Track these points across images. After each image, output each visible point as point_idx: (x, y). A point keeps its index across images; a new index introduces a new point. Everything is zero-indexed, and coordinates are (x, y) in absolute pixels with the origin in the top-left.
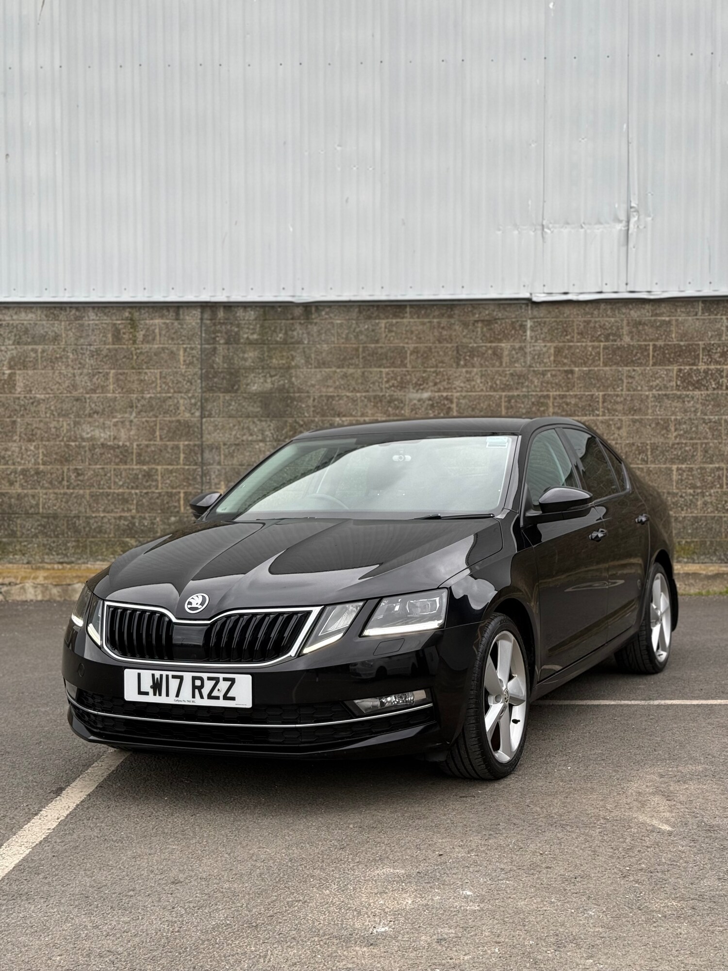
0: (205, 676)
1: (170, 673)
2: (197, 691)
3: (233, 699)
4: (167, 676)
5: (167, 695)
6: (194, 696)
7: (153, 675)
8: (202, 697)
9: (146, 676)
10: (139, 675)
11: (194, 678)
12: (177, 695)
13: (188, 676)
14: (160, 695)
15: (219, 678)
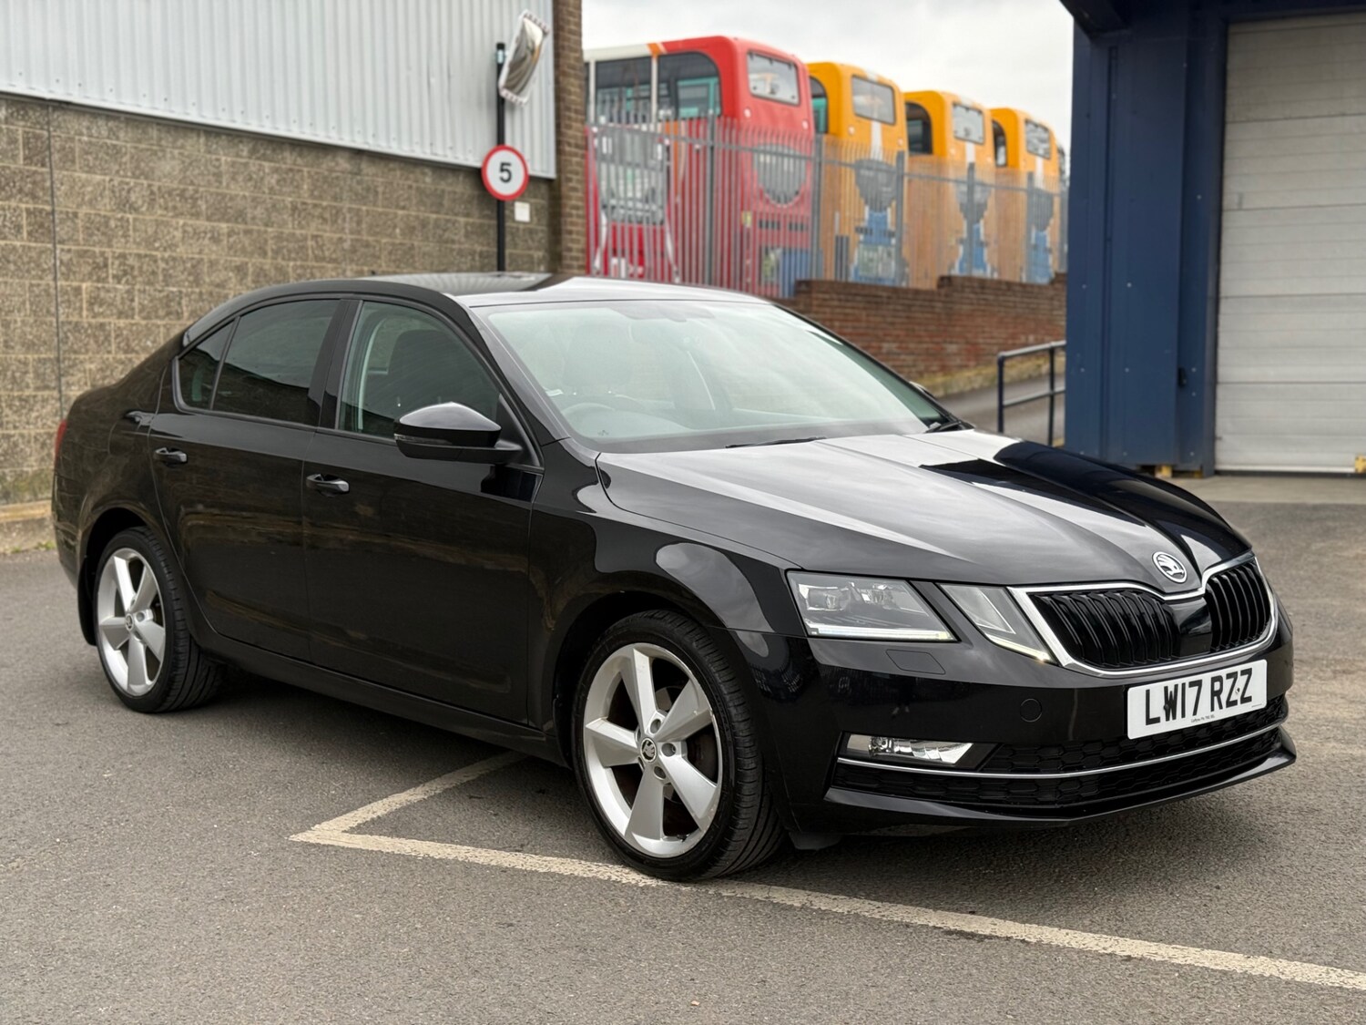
0: (1223, 673)
1: (1187, 680)
2: (1216, 698)
3: (1249, 699)
4: (1184, 685)
5: (1183, 715)
6: (1212, 709)
7: (1166, 688)
8: (1221, 707)
9: (1157, 691)
10: (1148, 692)
11: (1214, 680)
12: (1195, 713)
13: (1206, 678)
14: (1174, 718)
15: (1236, 673)
